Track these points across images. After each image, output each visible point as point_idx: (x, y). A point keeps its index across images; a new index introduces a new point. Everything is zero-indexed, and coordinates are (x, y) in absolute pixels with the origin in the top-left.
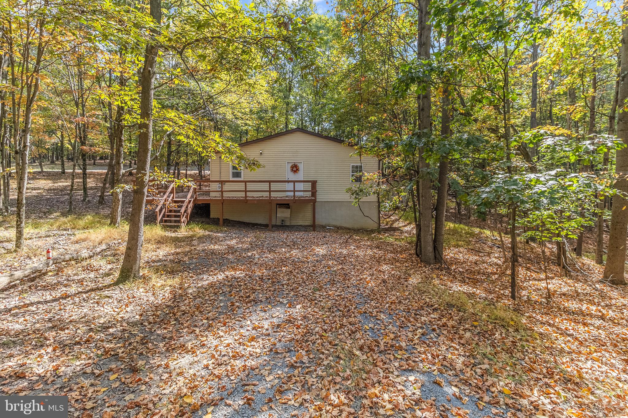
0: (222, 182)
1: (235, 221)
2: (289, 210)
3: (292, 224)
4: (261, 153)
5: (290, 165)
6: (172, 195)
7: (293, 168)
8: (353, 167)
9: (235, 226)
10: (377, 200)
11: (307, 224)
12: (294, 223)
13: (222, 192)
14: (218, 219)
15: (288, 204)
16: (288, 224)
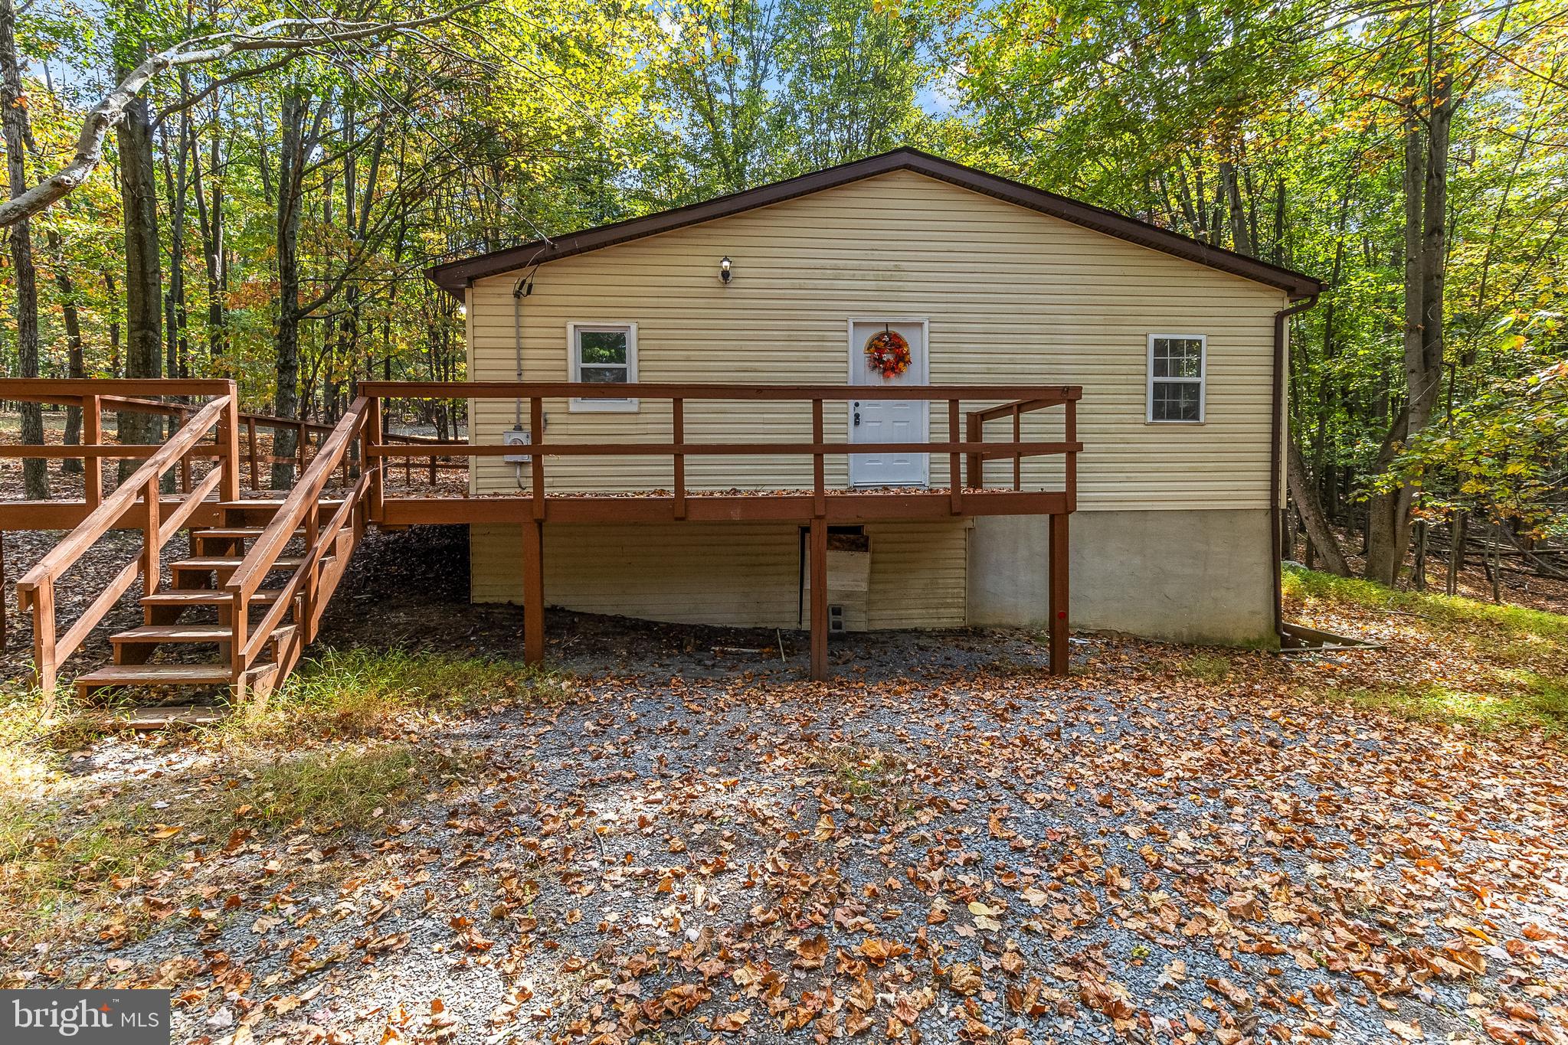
0: (536, 392)
1: (601, 619)
2: (864, 559)
3: (879, 626)
4: (725, 275)
5: (869, 334)
6: (215, 476)
7: (880, 351)
8: (1160, 347)
9: (606, 651)
10: (1265, 504)
11: (945, 623)
12: (885, 619)
13: (537, 450)
14: (517, 612)
15: (856, 530)
16: (861, 627)
